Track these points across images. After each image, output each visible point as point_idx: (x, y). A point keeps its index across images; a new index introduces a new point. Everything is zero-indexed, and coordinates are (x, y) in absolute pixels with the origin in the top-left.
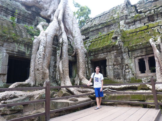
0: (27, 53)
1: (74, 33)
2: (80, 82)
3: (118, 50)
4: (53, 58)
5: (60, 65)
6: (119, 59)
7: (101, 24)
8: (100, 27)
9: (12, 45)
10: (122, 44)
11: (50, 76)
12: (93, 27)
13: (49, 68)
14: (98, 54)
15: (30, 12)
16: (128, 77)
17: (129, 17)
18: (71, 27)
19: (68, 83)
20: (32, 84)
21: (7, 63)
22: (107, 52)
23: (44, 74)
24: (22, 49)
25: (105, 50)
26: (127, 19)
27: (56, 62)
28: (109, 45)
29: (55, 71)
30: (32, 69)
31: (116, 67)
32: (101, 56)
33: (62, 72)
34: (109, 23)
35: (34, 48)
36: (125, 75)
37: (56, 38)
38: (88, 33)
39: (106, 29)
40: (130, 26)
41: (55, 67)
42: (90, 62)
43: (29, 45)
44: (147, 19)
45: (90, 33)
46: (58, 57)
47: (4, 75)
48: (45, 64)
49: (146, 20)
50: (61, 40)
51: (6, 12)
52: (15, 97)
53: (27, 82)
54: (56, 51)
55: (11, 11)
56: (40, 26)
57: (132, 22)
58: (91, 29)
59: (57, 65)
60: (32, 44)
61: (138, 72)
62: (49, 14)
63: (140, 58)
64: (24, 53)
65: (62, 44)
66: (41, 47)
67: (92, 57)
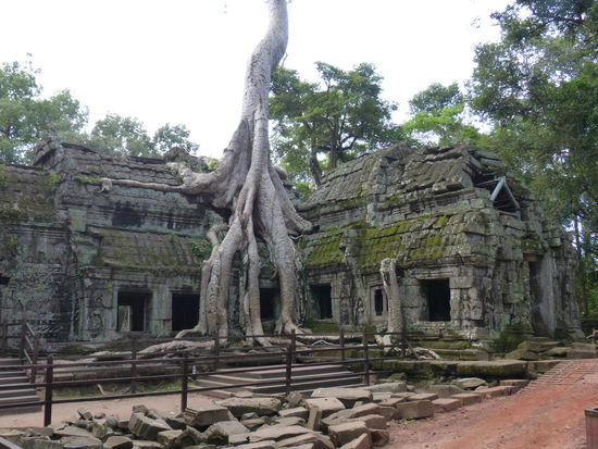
0: (195, 287)
1: (274, 234)
2: (283, 328)
3: (346, 271)
4: (233, 289)
5: (245, 301)
6: (348, 287)
7: (339, 201)
8: (337, 208)
9: (175, 279)
10: (353, 261)
11: (229, 318)
12: (325, 205)
13: (227, 305)
14: (319, 275)
15: (195, 206)
16: (361, 321)
17: (382, 198)
18: (270, 222)
19: (258, 330)
20: (204, 332)
21: (171, 305)
22: (332, 273)
23: (219, 317)
24: (188, 282)
25: (328, 270)
26: (378, 200)
27: (238, 297)
28: (333, 262)
29: (237, 310)
30: (202, 310)
31: (344, 302)
32: (324, 279)
33: (247, 313)
34: (352, 204)
35: (204, 278)
36: (357, 317)
37: (238, 255)
38: (318, 217)
39: (347, 214)
40: (384, 216)
41: (237, 303)
42: (308, 288)
43: (197, 276)
44: (408, 206)
45: (322, 218)
46: (242, 288)
47: (169, 320)
48: (220, 303)
49: (407, 208)
50: (245, 259)
51: (160, 219)
52: (185, 348)
53: (196, 329)
54: (238, 278)
55: (167, 215)
56: (211, 235)
57: (387, 209)
58: (323, 210)
59: (240, 301)
60: (201, 272)
61: (374, 313)
62: (228, 199)
63: (377, 288)
64: (191, 288)
65: (248, 265)
66: (214, 277)
67: (311, 280)
